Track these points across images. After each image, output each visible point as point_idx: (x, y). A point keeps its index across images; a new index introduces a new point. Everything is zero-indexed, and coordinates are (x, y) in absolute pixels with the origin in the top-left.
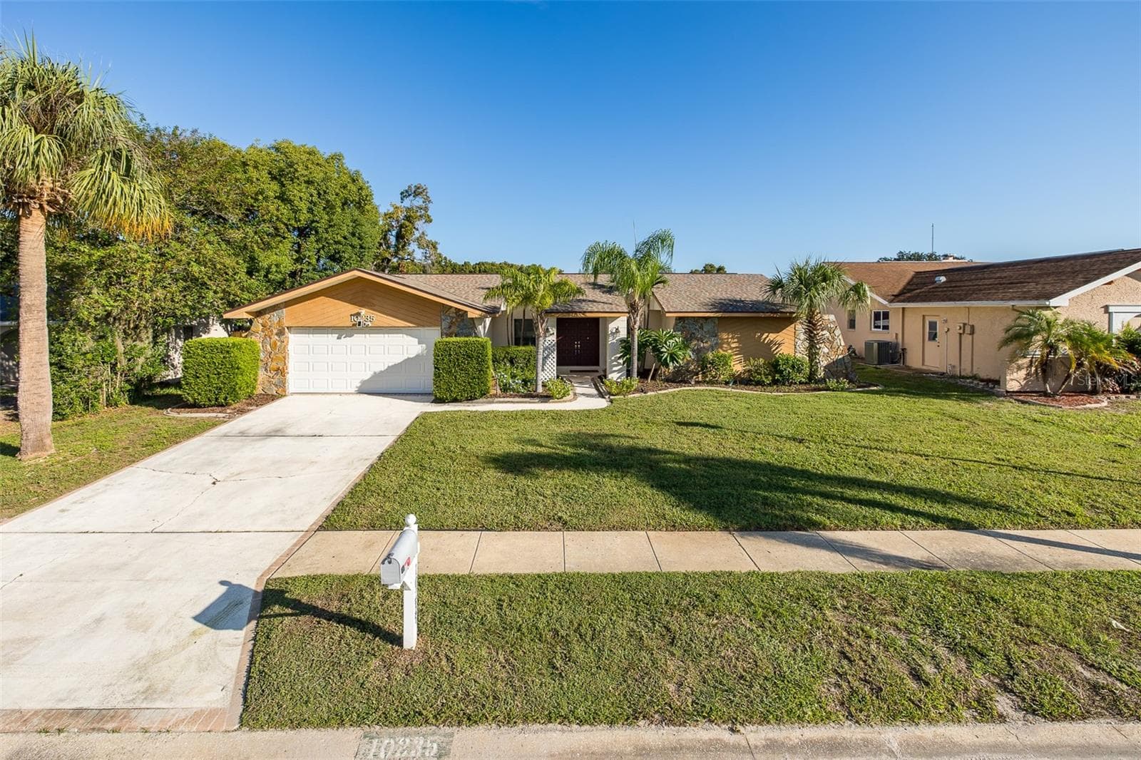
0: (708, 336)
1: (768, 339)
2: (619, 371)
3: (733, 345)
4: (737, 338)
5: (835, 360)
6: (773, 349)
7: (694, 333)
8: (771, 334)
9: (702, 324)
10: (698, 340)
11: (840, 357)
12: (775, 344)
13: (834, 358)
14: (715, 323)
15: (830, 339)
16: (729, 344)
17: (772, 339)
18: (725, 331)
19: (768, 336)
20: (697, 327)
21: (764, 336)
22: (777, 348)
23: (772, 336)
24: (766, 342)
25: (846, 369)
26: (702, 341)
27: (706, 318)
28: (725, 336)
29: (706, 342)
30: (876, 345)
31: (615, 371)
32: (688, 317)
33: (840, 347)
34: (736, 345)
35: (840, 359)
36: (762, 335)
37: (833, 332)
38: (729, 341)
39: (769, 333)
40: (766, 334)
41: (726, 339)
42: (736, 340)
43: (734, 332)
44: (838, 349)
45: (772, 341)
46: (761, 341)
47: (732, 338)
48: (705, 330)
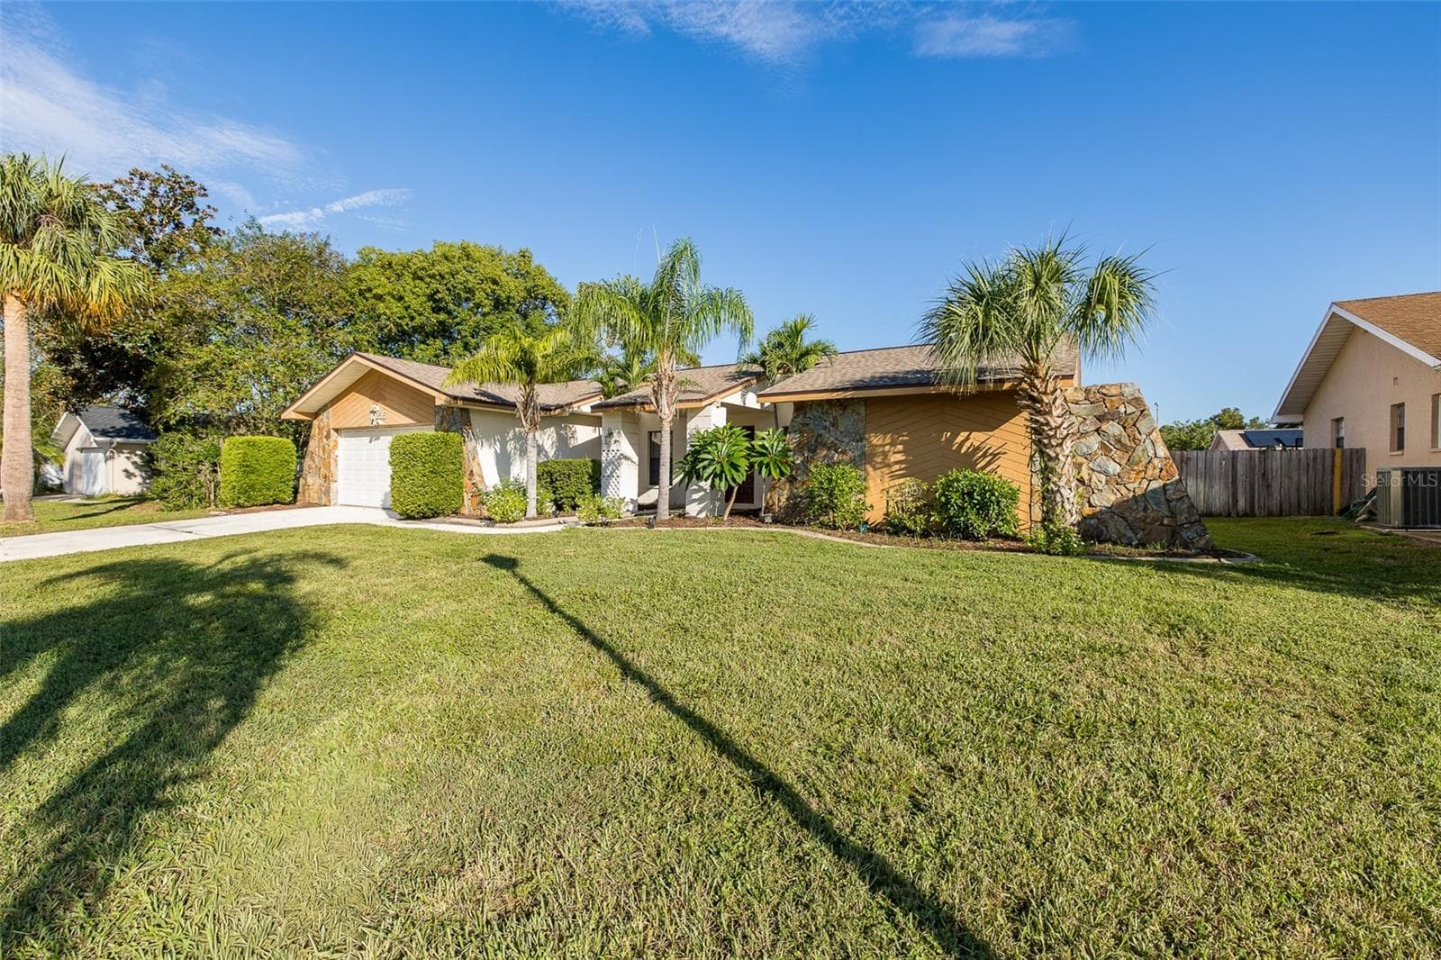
0: (846, 440)
1: (968, 444)
2: (700, 500)
3: (893, 458)
4: (902, 443)
5: (1139, 492)
6: (979, 466)
7: (822, 435)
8: (975, 433)
9: (835, 418)
10: (829, 449)
11: (1155, 485)
12: (984, 456)
13: (1137, 486)
14: (859, 414)
15: (1125, 440)
16: (885, 454)
17: (976, 444)
18: (876, 431)
19: (967, 438)
20: (827, 424)
21: (959, 439)
22: (989, 463)
23: (977, 438)
24: (963, 451)
25: (1173, 515)
26: (836, 451)
28: (876, 440)
29: (844, 452)
31: (695, 500)
32: (814, 401)
33: (1156, 461)
34: (900, 457)
35: (1154, 491)
36: (955, 435)
37: (1134, 425)
38: (887, 448)
39: (971, 431)
40: (964, 435)
41: (880, 446)
42: (900, 447)
43: (898, 432)
44: (1150, 466)
45: (977, 449)
46: (954, 448)
47: (893, 444)
48: (841, 428)
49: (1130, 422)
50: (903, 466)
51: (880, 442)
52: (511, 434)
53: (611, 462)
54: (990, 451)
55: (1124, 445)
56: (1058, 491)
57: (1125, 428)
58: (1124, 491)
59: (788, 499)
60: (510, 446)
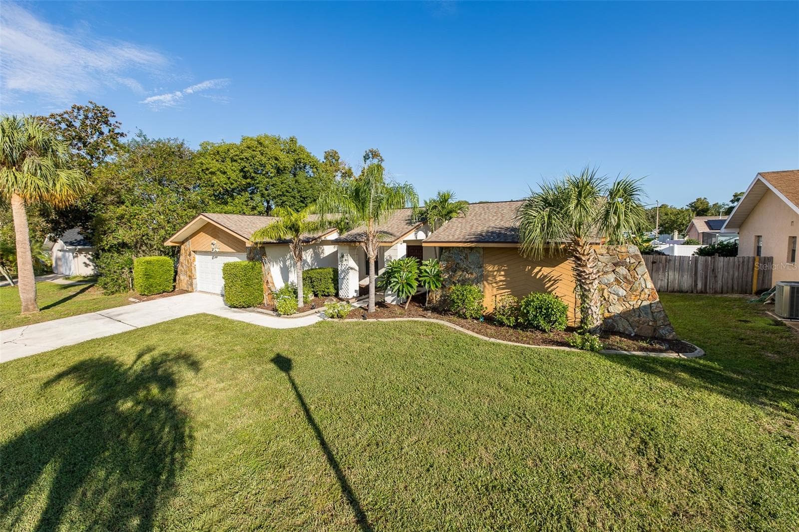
0: (473, 267)
1: (540, 273)
3: (498, 279)
4: (503, 270)
5: (636, 307)
6: (547, 285)
7: (458, 263)
8: (544, 268)
9: (466, 254)
10: (463, 271)
11: (645, 303)
12: (550, 281)
13: (634, 303)
14: (480, 253)
15: (629, 278)
16: (494, 277)
17: (545, 274)
18: (490, 263)
19: (540, 271)
20: (462, 257)
21: (536, 271)
22: (552, 285)
23: (546, 270)
24: (538, 277)
25: (655, 321)
26: (467, 273)
27: (471, 248)
28: (490, 268)
29: (472, 274)
30: (787, 289)
31: (389, 295)
32: (453, 247)
33: (646, 290)
34: (502, 278)
35: (645, 307)
36: (533, 268)
37: (635, 269)
38: (495, 273)
39: (542, 266)
40: (538, 268)
41: (491, 271)
42: (503, 273)
43: (501, 264)
44: (643, 293)
45: (546, 276)
46: (533, 275)
47: (499, 271)
48: (470, 260)
49: (632, 268)
50: (504, 283)
51: (491, 269)
52: (288, 257)
53: (343, 271)
54: (553, 278)
55: (628, 280)
56: (590, 308)
57: (629, 271)
58: (628, 305)
59: (441, 297)
60: (288, 263)
